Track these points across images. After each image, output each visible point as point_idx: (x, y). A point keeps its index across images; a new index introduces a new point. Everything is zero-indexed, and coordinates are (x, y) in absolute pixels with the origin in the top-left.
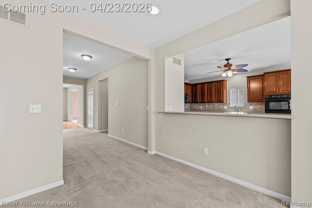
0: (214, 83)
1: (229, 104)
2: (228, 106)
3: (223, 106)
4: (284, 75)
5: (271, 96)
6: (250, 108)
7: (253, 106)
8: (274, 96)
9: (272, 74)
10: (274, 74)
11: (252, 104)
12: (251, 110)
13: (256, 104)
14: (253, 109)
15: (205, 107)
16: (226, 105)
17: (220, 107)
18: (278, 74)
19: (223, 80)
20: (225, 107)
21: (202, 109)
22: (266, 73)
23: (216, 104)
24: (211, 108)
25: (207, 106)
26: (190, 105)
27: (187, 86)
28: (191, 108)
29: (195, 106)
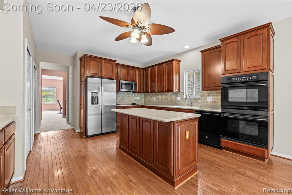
0: (164, 65)
1: (182, 94)
2: (181, 96)
3: (176, 96)
4: (252, 38)
5: (229, 78)
6: (208, 100)
7: (211, 97)
8: (235, 78)
9: (232, 40)
10: (236, 39)
11: (210, 93)
12: (210, 103)
13: (216, 94)
14: (211, 101)
15: (158, 98)
16: (180, 95)
17: (173, 98)
18: (242, 38)
19: (173, 60)
20: (179, 98)
21: (155, 101)
22: (223, 40)
23: (169, 94)
24: (164, 99)
25: (160, 97)
26: (145, 95)
27: (133, 71)
28: (145, 99)
29: (148, 97)
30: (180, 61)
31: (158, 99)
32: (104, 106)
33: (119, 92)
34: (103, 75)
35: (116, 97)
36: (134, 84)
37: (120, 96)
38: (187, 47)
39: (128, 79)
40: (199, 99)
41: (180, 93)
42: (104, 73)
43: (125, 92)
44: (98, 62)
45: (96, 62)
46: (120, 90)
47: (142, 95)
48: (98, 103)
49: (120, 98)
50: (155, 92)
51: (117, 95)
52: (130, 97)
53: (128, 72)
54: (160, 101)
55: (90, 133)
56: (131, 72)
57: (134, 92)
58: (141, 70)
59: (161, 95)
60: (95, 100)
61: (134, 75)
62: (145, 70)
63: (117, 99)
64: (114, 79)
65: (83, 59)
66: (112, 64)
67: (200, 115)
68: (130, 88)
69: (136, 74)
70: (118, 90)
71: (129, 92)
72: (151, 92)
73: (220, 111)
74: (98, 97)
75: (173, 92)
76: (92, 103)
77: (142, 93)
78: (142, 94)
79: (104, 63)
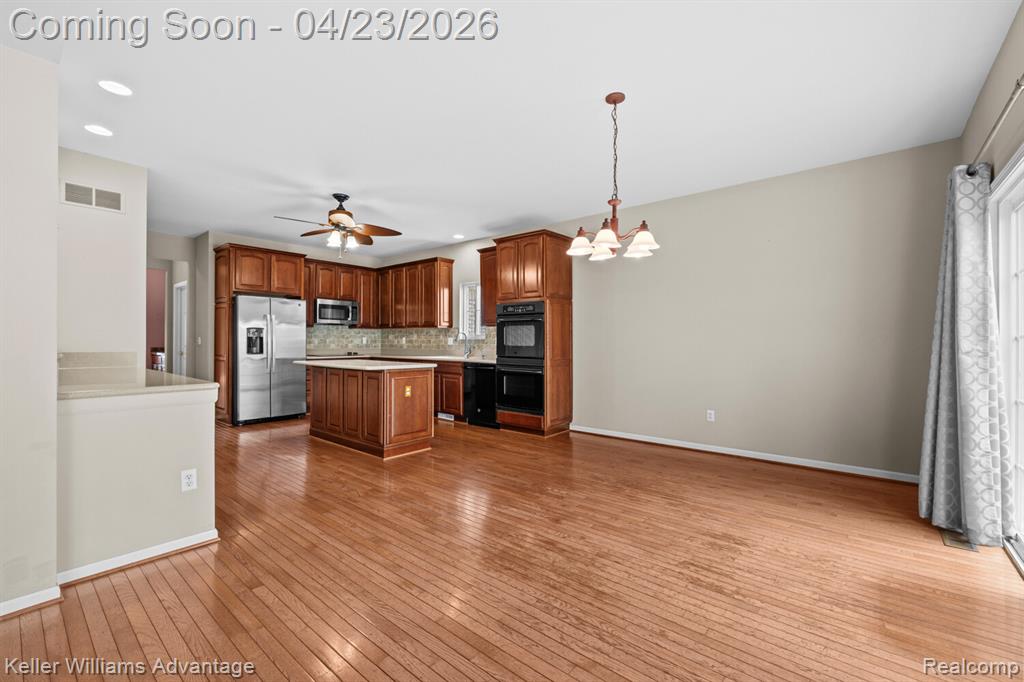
0: (420, 266)
1: (457, 331)
2: (452, 335)
3: (444, 336)
4: (528, 248)
8: (512, 307)
9: (508, 244)
15: (411, 339)
16: (451, 333)
17: (441, 341)
19: (435, 259)
20: (450, 341)
21: (405, 347)
22: (499, 241)
23: (433, 331)
24: (423, 342)
25: (415, 337)
26: (382, 334)
27: (349, 275)
28: (383, 342)
29: (391, 337)
30: (452, 262)
31: (411, 342)
32: (277, 359)
33: (312, 326)
34: (273, 289)
35: (304, 338)
36: (353, 308)
37: (315, 336)
38: (459, 237)
39: (336, 294)
40: (483, 341)
41: (452, 330)
42: (276, 284)
43: (330, 327)
44: (261, 259)
45: (256, 262)
46: (315, 321)
47: (377, 333)
48: (261, 352)
49: (316, 341)
50: (402, 327)
51: (308, 332)
52: (343, 337)
53: (337, 279)
54: (414, 347)
55: (243, 416)
56: (344, 277)
57: (352, 326)
58: (372, 273)
59: (417, 332)
60: (256, 344)
61: (354, 285)
62: (381, 275)
63: (308, 342)
64: (299, 298)
65: (225, 253)
66: (295, 264)
67: (435, 365)
68: (343, 317)
69: (356, 281)
70: (311, 322)
71: (340, 327)
72: (394, 326)
73: (495, 362)
74: (261, 339)
75: (436, 327)
76: (249, 351)
77: (373, 328)
78: (376, 330)
79: (278, 261)
